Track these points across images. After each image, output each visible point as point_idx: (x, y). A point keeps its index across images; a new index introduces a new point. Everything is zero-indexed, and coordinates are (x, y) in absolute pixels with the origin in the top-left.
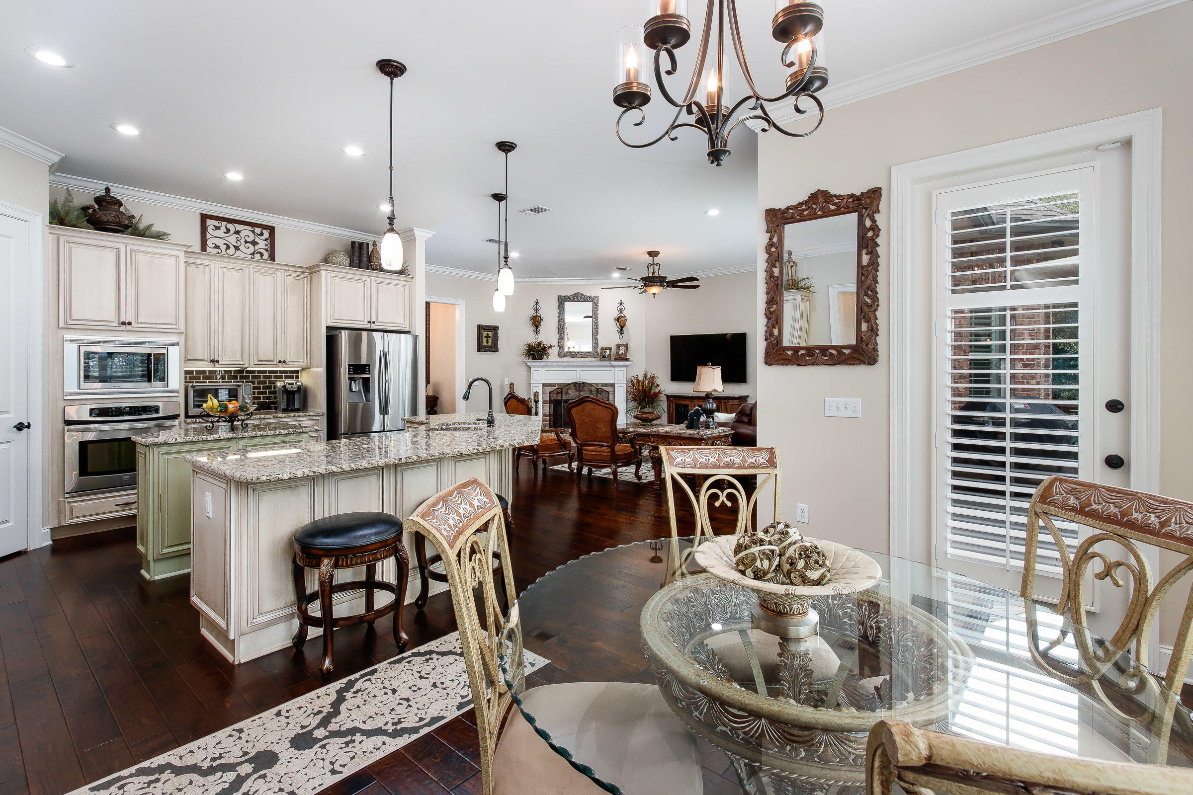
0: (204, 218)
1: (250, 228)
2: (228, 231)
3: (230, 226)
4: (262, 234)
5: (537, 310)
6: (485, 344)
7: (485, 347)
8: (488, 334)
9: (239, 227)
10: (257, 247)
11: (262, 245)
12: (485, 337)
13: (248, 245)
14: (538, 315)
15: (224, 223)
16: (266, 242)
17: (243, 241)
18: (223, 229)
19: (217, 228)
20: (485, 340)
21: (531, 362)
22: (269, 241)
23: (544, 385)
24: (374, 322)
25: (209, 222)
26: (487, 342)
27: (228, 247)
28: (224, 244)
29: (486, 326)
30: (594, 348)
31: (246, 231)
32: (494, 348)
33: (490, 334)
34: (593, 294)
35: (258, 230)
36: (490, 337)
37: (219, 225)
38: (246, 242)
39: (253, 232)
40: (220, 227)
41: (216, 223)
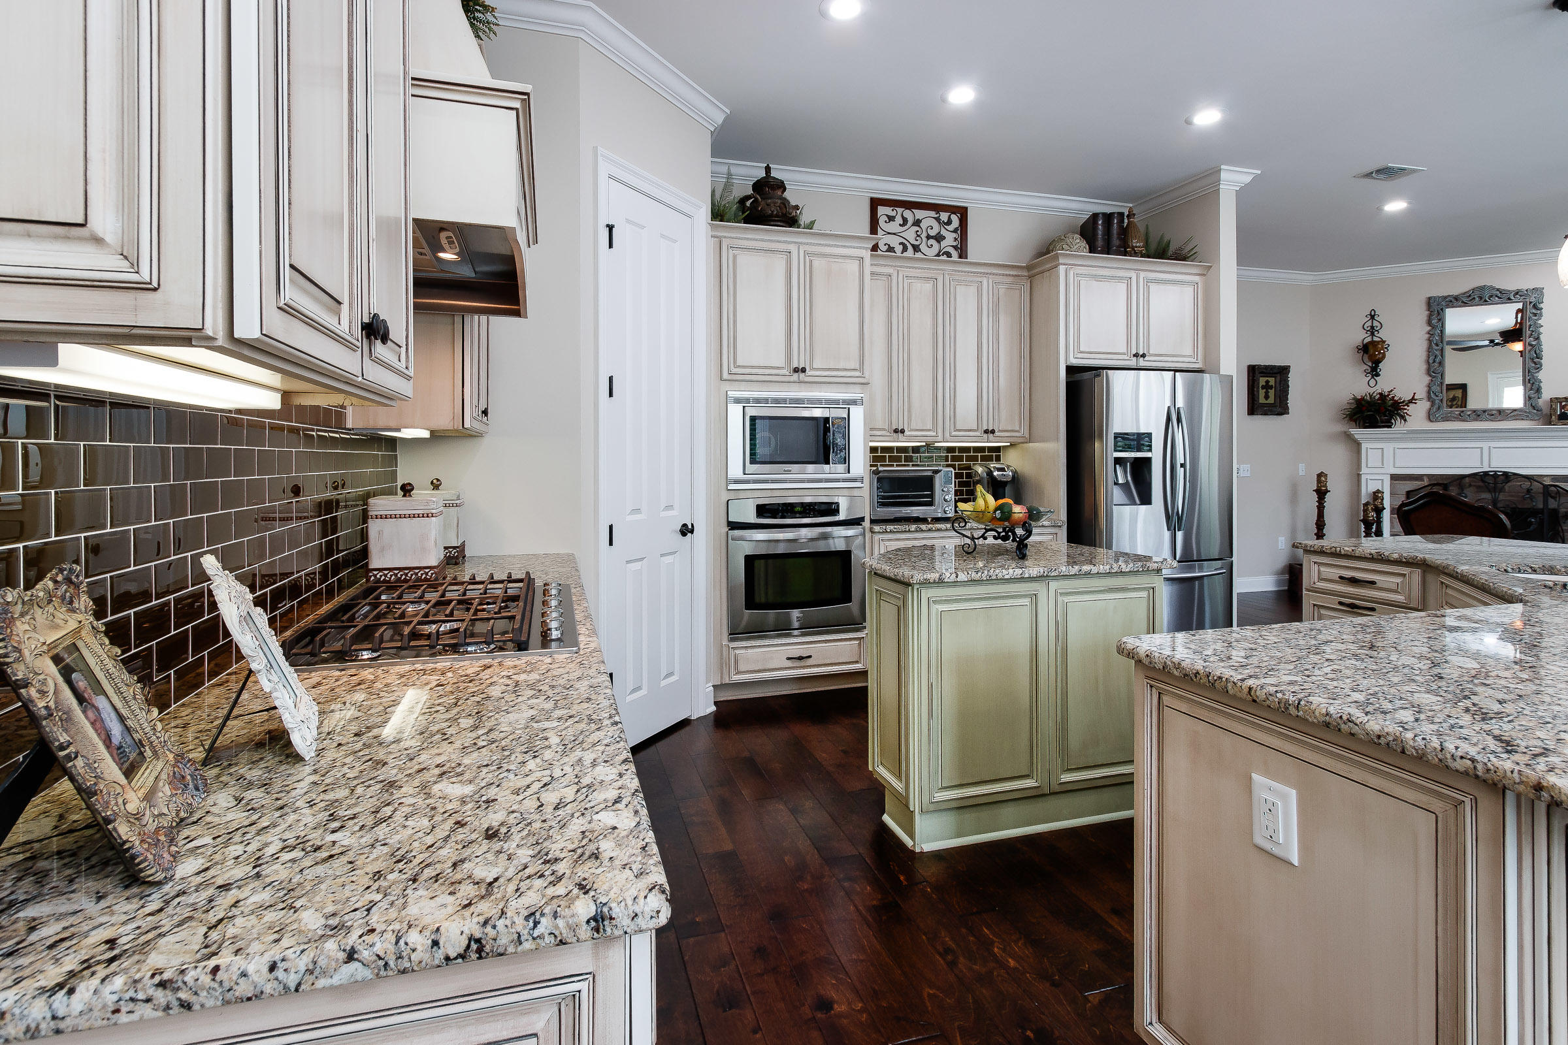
0: (875, 203)
1: (933, 214)
2: (905, 221)
3: (908, 214)
4: (949, 222)
5: (1372, 331)
6: (1262, 400)
7: (1263, 405)
8: (1267, 382)
9: (920, 214)
10: (943, 244)
11: (950, 239)
12: (1263, 387)
13: (932, 242)
14: (1375, 339)
15: (900, 210)
16: (954, 235)
17: (924, 236)
18: (899, 220)
19: (891, 219)
20: (1262, 393)
21: (1358, 433)
22: (959, 232)
23: (1394, 477)
24: (1143, 356)
25: (882, 211)
26: (1267, 397)
27: (905, 249)
28: (900, 244)
29: (1266, 367)
30: (1528, 399)
31: (928, 219)
32: (1280, 407)
33: (1272, 381)
34: (1524, 285)
35: (944, 216)
36: (1271, 387)
37: (893, 214)
38: (929, 237)
39: (938, 219)
40: (894, 217)
41: (888, 211)
